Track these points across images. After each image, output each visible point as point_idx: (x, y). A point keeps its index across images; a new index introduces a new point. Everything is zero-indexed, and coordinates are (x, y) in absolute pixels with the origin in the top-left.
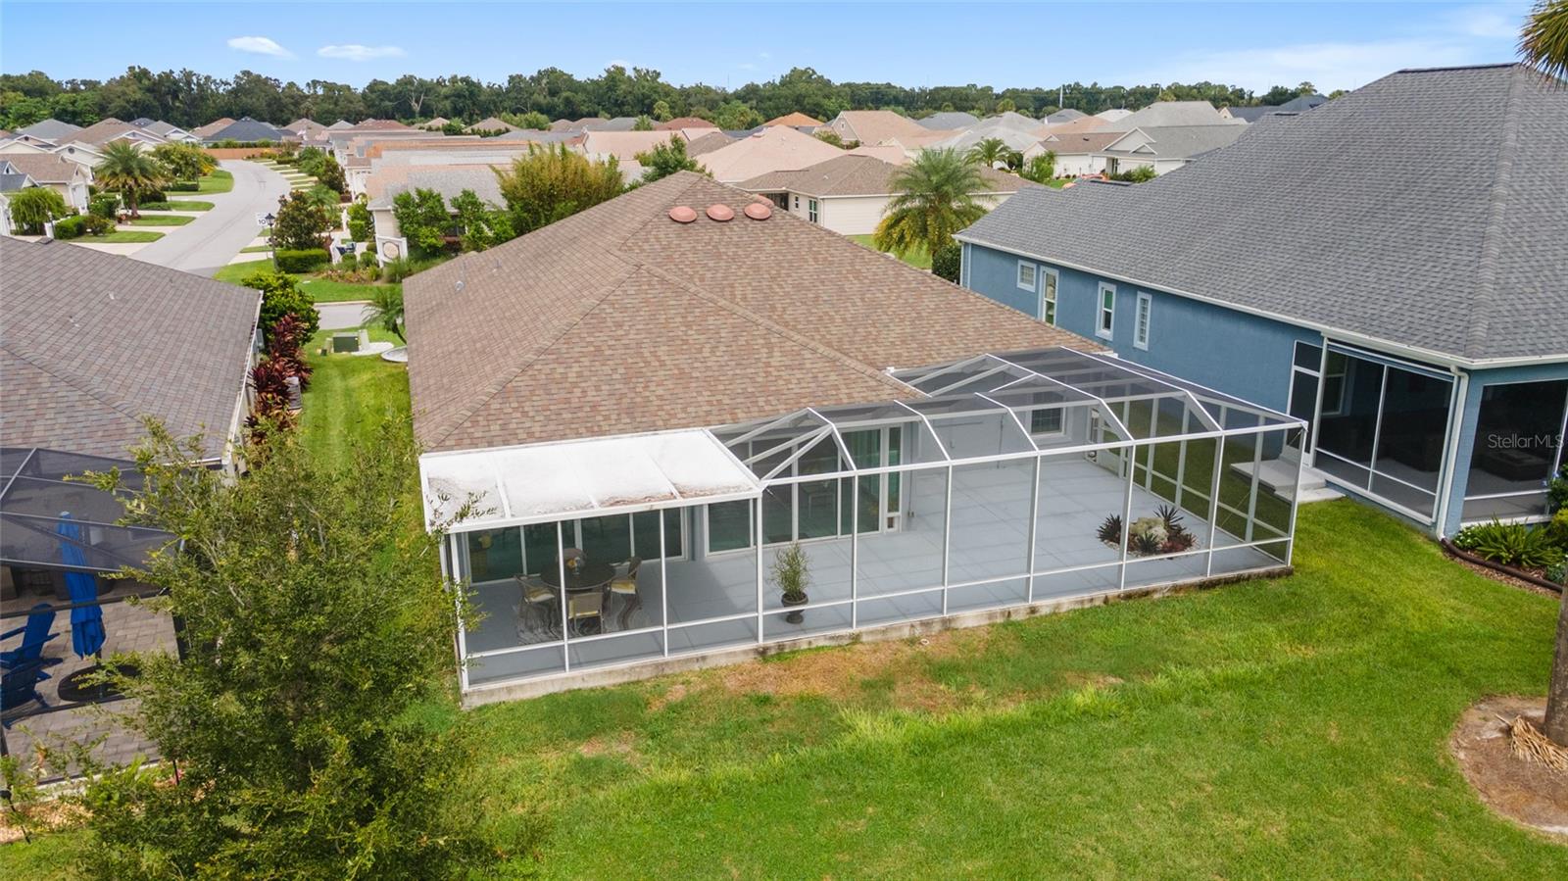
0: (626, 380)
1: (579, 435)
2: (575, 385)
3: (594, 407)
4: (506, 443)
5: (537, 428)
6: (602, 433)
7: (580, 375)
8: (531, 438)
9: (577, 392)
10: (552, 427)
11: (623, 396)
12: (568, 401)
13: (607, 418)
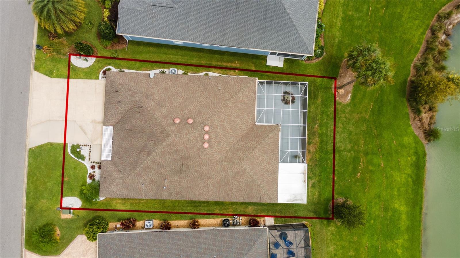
0: (268, 172)
1: (278, 181)
2: (268, 180)
3: (273, 178)
4: (278, 191)
5: (276, 187)
6: (278, 178)
7: (266, 179)
8: (277, 187)
9: (269, 180)
10: (276, 185)
11: (271, 173)
12: (271, 181)
13: (275, 176)
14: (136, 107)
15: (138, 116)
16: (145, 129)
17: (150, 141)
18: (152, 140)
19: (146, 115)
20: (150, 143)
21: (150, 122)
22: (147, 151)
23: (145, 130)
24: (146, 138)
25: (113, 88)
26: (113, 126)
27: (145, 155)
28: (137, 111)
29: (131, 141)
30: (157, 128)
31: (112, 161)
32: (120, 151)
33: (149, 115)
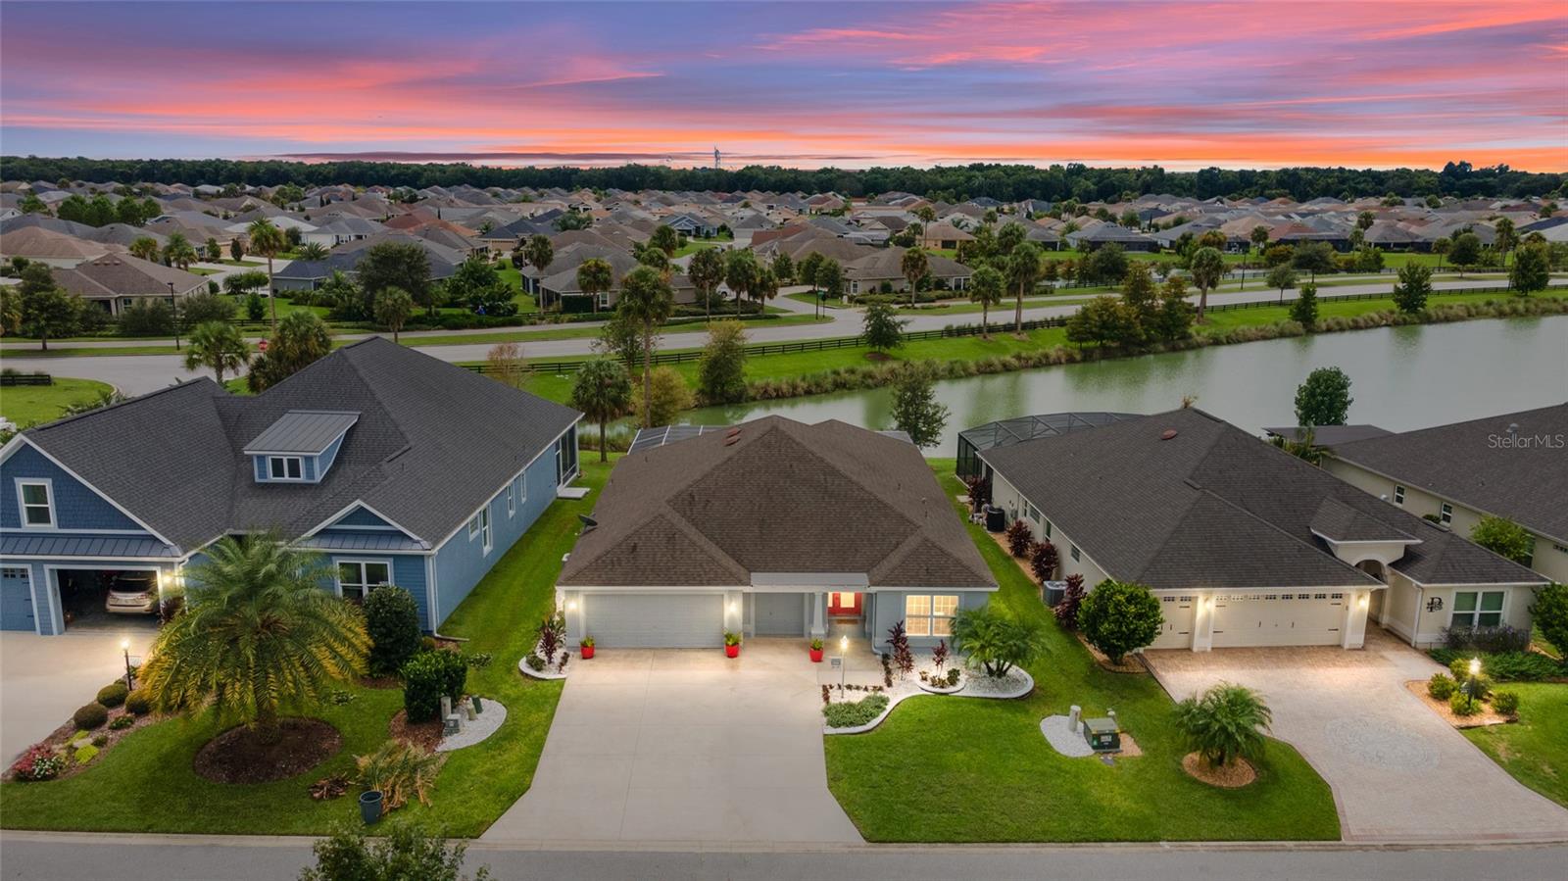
14: (691, 510)
15: (717, 504)
16: (759, 485)
17: (793, 472)
18: (791, 466)
19: (717, 484)
20: (800, 470)
21: (737, 474)
22: (822, 477)
23: (762, 484)
24: (785, 482)
25: (619, 559)
26: (750, 572)
27: (836, 483)
28: (704, 507)
29: (797, 518)
30: (754, 458)
31: (867, 572)
32: (832, 551)
33: (718, 477)
